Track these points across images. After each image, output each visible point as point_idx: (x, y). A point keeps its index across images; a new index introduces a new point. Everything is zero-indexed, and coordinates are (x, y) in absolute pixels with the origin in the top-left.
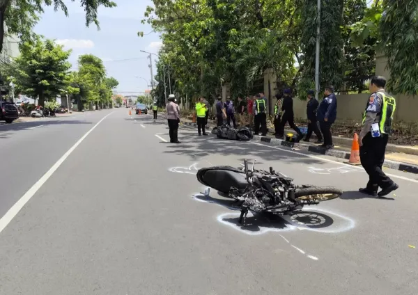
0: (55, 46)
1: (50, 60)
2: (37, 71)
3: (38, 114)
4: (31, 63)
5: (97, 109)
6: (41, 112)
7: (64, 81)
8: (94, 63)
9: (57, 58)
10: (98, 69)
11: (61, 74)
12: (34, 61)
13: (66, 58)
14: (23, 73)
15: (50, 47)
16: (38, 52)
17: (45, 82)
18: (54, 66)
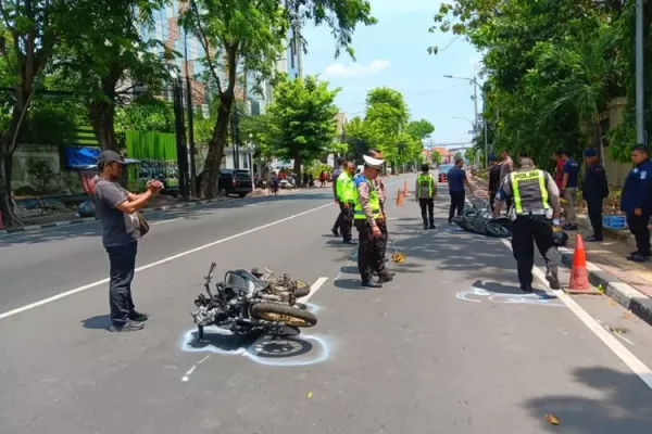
0: (317, 84)
1: (310, 106)
2: (291, 124)
3: (289, 185)
4: (285, 112)
5: (393, 173)
6: (294, 181)
7: (327, 135)
8: (389, 101)
9: (318, 102)
10: (395, 109)
11: (323, 125)
12: (289, 110)
13: (331, 101)
14: (275, 128)
15: (311, 87)
16: (296, 95)
17: (301, 139)
18: (315, 115)
